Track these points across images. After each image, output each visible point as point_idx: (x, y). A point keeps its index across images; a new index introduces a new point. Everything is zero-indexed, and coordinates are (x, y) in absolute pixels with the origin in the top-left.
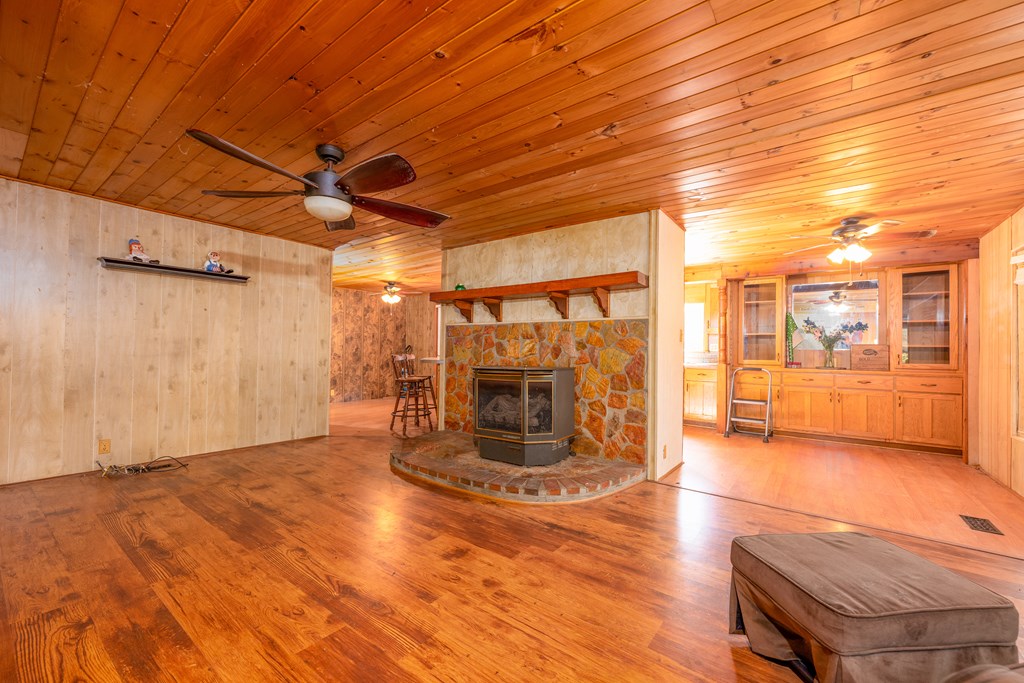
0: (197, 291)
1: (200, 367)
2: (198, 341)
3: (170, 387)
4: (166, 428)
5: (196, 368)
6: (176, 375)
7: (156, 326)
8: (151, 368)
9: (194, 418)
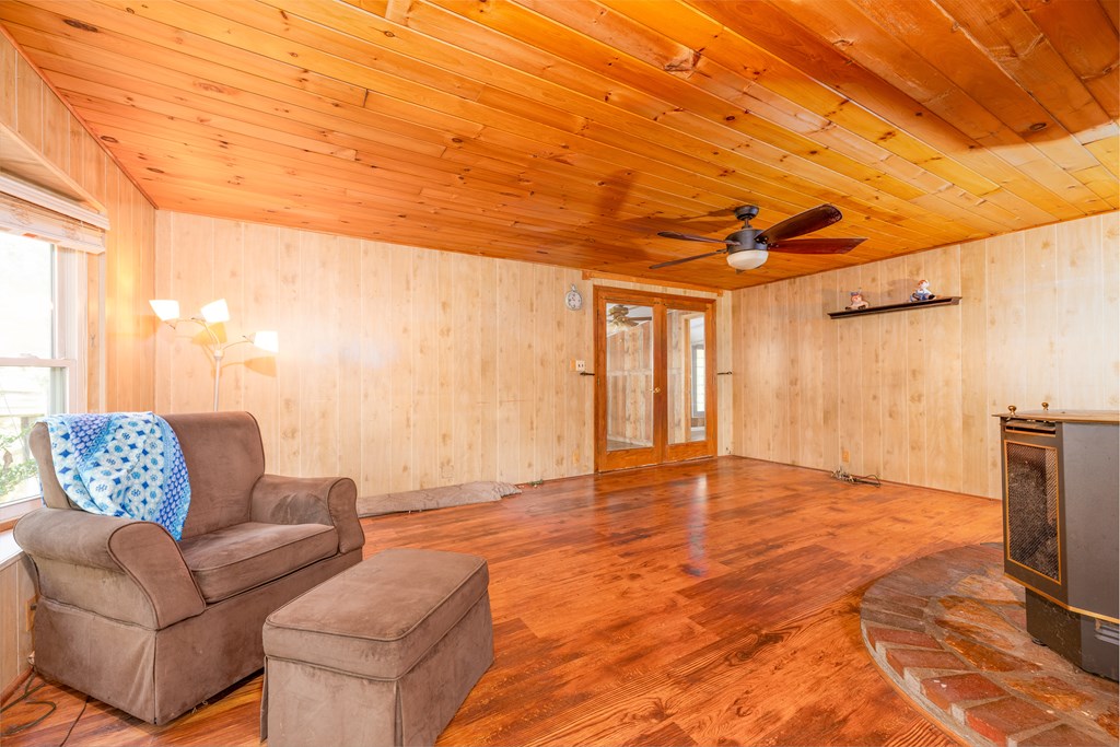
0: (912, 323)
1: (917, 398)
2: (914, 373)
3: (891, 416)
4: (888, 452)
5: (912, 399)
6: (895, 405)
7: (877, 361)
8: (875, 397)
9: (913, 448)
